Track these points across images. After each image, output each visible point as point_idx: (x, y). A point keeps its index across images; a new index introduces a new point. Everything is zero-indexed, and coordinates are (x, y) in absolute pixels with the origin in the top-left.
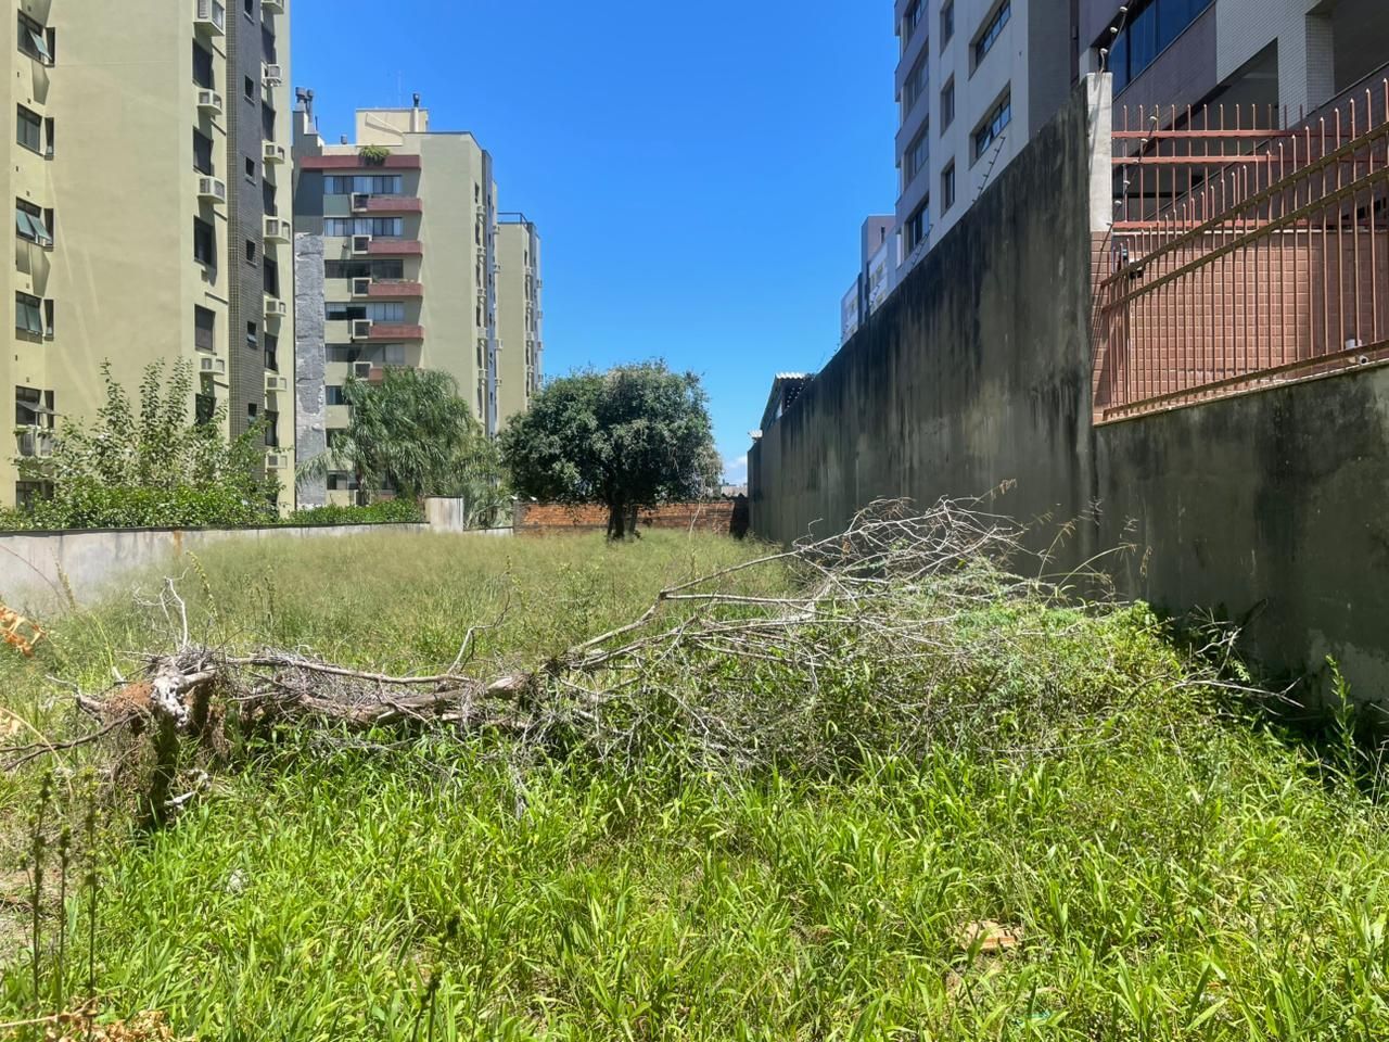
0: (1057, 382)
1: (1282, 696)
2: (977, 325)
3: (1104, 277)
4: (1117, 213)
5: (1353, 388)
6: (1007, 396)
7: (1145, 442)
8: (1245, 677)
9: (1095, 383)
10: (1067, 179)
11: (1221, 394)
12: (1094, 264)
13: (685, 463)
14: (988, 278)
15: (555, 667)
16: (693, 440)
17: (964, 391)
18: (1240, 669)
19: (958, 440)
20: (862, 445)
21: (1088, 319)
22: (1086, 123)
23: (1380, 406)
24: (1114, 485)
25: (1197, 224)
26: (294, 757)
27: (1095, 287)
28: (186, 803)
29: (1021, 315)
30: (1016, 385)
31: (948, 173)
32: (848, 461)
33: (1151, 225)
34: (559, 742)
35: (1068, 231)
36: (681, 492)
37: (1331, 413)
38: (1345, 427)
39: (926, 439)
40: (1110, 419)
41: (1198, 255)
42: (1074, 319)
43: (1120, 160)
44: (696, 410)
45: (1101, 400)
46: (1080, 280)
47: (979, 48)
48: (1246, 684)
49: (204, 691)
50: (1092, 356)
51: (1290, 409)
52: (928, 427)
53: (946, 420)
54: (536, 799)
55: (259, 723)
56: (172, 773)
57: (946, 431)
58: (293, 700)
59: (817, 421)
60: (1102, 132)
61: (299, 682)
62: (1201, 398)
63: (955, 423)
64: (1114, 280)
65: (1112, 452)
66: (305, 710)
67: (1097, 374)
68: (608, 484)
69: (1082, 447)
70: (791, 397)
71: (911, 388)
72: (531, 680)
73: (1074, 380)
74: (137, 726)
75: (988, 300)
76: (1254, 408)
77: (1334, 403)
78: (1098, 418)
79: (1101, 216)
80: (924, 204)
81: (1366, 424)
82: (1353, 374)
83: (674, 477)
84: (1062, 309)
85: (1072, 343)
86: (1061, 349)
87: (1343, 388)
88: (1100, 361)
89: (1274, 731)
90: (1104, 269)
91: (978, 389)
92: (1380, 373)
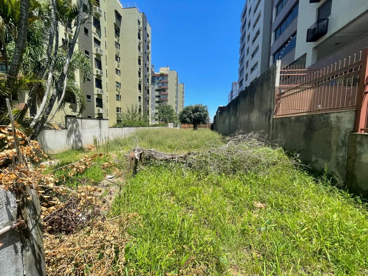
0: (267, 111)
1: (308, 166)
2: (253, 101)
3: (277, 94)
4: (280, 83)
5: (326, 116)
6: (258, 112)
7: (283, 122)
8: (300, 162)
9: (274, 111)
10: (272, 78)
11: (298, 115)
12: (276, 92)
13: (205, 119)
14: (256, 93)
15: (189, 154)
16: (206, 115)
17: (250, 110)
18: (299, 161)
19: (249, 118)
20: (232, 118)
21: (274, 101)
22: (276, 69)
23: (332, 119)
24: (276, 128)
25: (298, 85)
26: (153, 164)
27: (276, 96)
28: (139, 170)
29: (261, 99)
30: (260, 111)
31: (247, 75)
32: (230, 120)
33: (288, 85)
34: (190, 165)
35: (271, 86)
36: (204, 123)
37: (321, 120)
38: (323, 122)
39: (243, 118)
40: (276, 117)
41: (298, 90)
42: (271, 100)
43: (281, 75)
44: (206, 111)
45: (275, 114)
46: (273, 95)
47: (253, 56)
48: (300, 163)
49: (141, 154)
50: (274, 107)
51: (312, 118)
52: (244, 116)
53: (247, 115)
54: (187, 174)
55: (148, 159)
56: (137, 166)
57: (247, 117)
58: (153, 156)
59: (225, 113)
60: (278, 70)
61: (153, 153)
62: (294, 115)
63: (249, 116)
64: (279, 95)
65: (276, 122)
66: (154, 158)
67: (275, 110)
68: (193, 122)
69: (271, 121)
70: (221, 110)
71: (241, 110)
72: (186, 155)
73: (270, 111)
74: (132, 159)
75: (256, 96)
76: (305, 118)
77: (322, 118)
78: (274, 117)
79: (277, 84)
80: (243, 80)
81: (328, 122)
82: (327, 114)
83: (203, 121)
84: (269, 99)
85: (270, 104)
86: (268, 105)
87: (324, 116)
88: (275, 108)
89: (306, 172)
90: (277, 92)
91: (253, 111)
92: (332, 114)
